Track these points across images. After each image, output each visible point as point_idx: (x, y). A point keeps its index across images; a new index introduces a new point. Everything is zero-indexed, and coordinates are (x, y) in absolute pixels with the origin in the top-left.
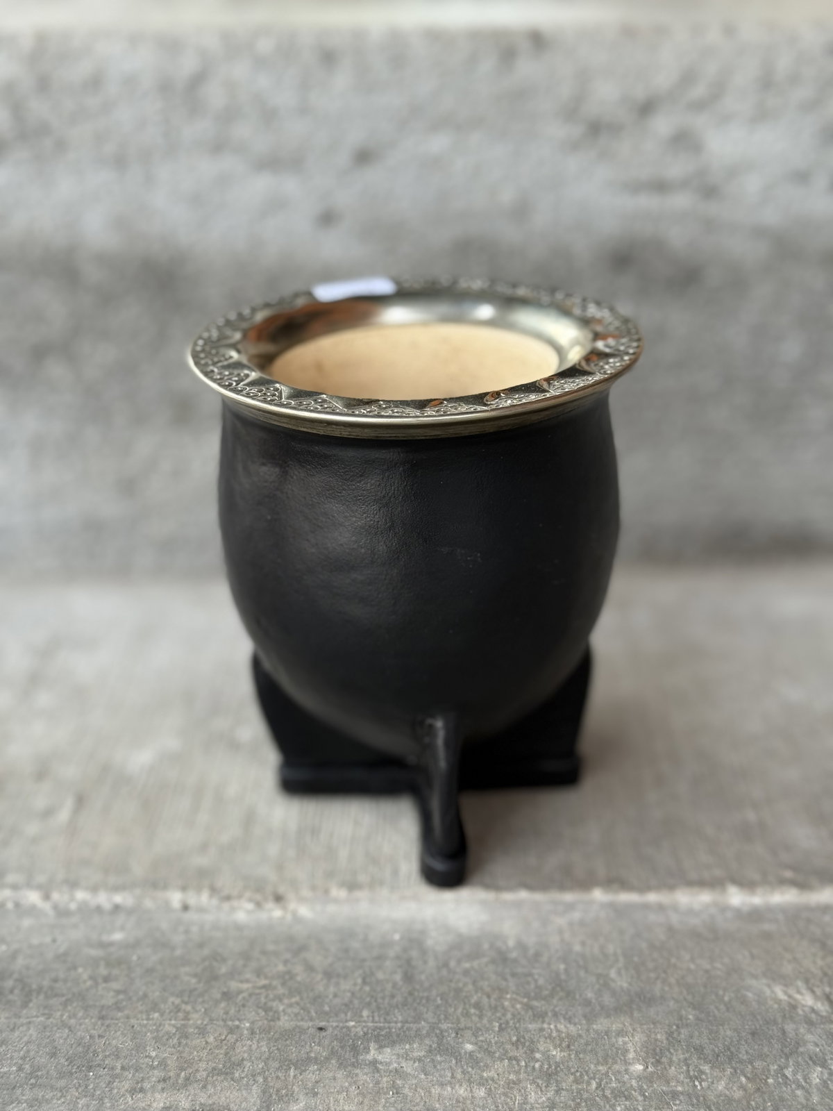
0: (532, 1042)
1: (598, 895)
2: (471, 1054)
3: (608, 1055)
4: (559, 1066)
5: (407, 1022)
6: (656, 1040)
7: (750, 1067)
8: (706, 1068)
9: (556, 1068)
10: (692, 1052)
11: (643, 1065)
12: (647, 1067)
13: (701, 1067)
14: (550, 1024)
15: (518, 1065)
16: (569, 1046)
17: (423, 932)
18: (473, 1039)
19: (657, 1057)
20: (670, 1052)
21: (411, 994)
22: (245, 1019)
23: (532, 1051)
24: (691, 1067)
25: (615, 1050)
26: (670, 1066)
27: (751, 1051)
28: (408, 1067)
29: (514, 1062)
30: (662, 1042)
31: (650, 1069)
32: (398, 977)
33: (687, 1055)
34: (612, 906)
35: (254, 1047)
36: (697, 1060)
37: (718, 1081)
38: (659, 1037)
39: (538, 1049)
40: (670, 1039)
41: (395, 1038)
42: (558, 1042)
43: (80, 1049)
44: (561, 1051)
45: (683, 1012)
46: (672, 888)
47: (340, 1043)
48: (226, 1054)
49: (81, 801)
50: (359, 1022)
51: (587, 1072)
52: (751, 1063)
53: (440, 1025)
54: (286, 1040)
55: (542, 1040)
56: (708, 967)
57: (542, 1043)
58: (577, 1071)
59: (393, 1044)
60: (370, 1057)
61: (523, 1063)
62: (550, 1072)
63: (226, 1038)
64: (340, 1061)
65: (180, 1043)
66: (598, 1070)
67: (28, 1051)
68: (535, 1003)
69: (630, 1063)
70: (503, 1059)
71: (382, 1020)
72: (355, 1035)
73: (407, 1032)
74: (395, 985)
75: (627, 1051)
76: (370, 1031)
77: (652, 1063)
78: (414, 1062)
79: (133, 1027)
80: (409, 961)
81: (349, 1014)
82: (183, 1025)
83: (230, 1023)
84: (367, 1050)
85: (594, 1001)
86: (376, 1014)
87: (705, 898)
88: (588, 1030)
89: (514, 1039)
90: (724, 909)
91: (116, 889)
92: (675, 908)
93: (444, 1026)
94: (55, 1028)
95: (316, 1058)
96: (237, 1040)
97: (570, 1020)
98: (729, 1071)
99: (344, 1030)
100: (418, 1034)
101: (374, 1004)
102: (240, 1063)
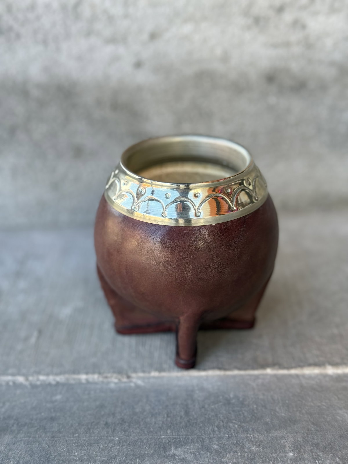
0: (243, 444)
1: (269, 371)
2: (216, 450)
3: (277, 449)
4: (255, 455)
5: (187, 435)
6: (298, 441)
7: (340, 453)
8: (321, 454)
9: (254, 456)
10: (314, 446)
11: (293, 453)
12: (295, 454)
13: (318, 453)
14: (250, 434)
15: (237, 455)
16: (259, 445)
17: (193, 391)
18: (217, 443)
19: (299, 449)
20: (304, 447)
21: (188, 421)
22: (116, 436)
23: (243, 448)
24: (314, 453)
25: (280, 446)
26: (305, 453)
27: (340, 445)
28: (189, 457)
29: (235, 453)
30: (301, 442)
31: (296, 455)
32: (182, 413)
33: (312, 448)
34: (275, 376)
35: (120, 449)
36: (317, 450)
37: (326, 460)
38: (299, 439)
39: (246, 447)
40: (304, 440)
41: (183, 443)
42: (255, 443)
43: (44, 453)
44: (256, 448)
45: (310, 427)
46: (301, 367)
47: (158, 446)
48: (108, 453)
49: (40, 332)
50: (166, 436)
51: (268, 457)
52: (340, 451)
53: (202, 436)
54: (134, 446)
55: (247, 442)
56: (319, 404)
57: (247, 444)
58: (264, 457)
59: (182, 445)
60: (172, 453)
61: (240, 454)
62: (252, 458)
63: (108, 445)
64: (159, 455)
65: (87, 448)
66: (273, 456)
67: (21, 454)
68: (243, 424)
69: (287, 453)
70: (231, 452)
71: (176, 435)
72: (165, 442)
73: (188, 440)
74: (181, 417)
75: (285, 447)
76: (171, 440)
77: (297, 452)
78: (191, 455)
79: (67, 441)
80: (187, 405)
81: (162, 433)
82: (88, 439)
83: (109, 438)
84: (170, 449)
85: (269, 422)
86: (174, 432)
87: (316, 371)
88: (267, 437)
89: (235, 442)
90: (325, 376)
91: (57, 374)
92: (304, 376)
93: (204, 436)
94: (32, 443)
95: (148, 454)
96: (112, 446)
97: (259, 432)
98: (331, 455)
99: (160, 440)
100: (192, 441)
101: (172, 427)
102: (115, 457)
